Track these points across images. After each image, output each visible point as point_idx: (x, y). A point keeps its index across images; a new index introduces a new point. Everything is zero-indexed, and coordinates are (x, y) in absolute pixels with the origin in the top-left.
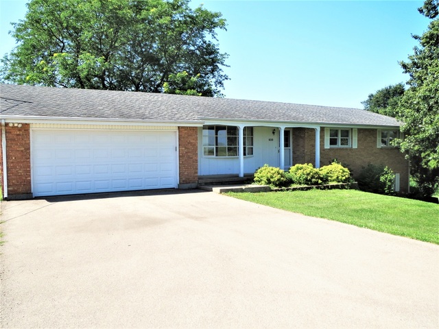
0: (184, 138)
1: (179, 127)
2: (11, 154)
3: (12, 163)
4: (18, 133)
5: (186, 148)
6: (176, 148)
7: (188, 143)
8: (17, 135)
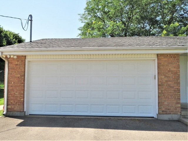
0: (163, 66)
1: (157, 55)
2: (11, 79)
3: (12, 86)
4: (17, 63)
5: (166, 76)
6: (155, 76)
7: (169, 71)
8: (17, 65)
